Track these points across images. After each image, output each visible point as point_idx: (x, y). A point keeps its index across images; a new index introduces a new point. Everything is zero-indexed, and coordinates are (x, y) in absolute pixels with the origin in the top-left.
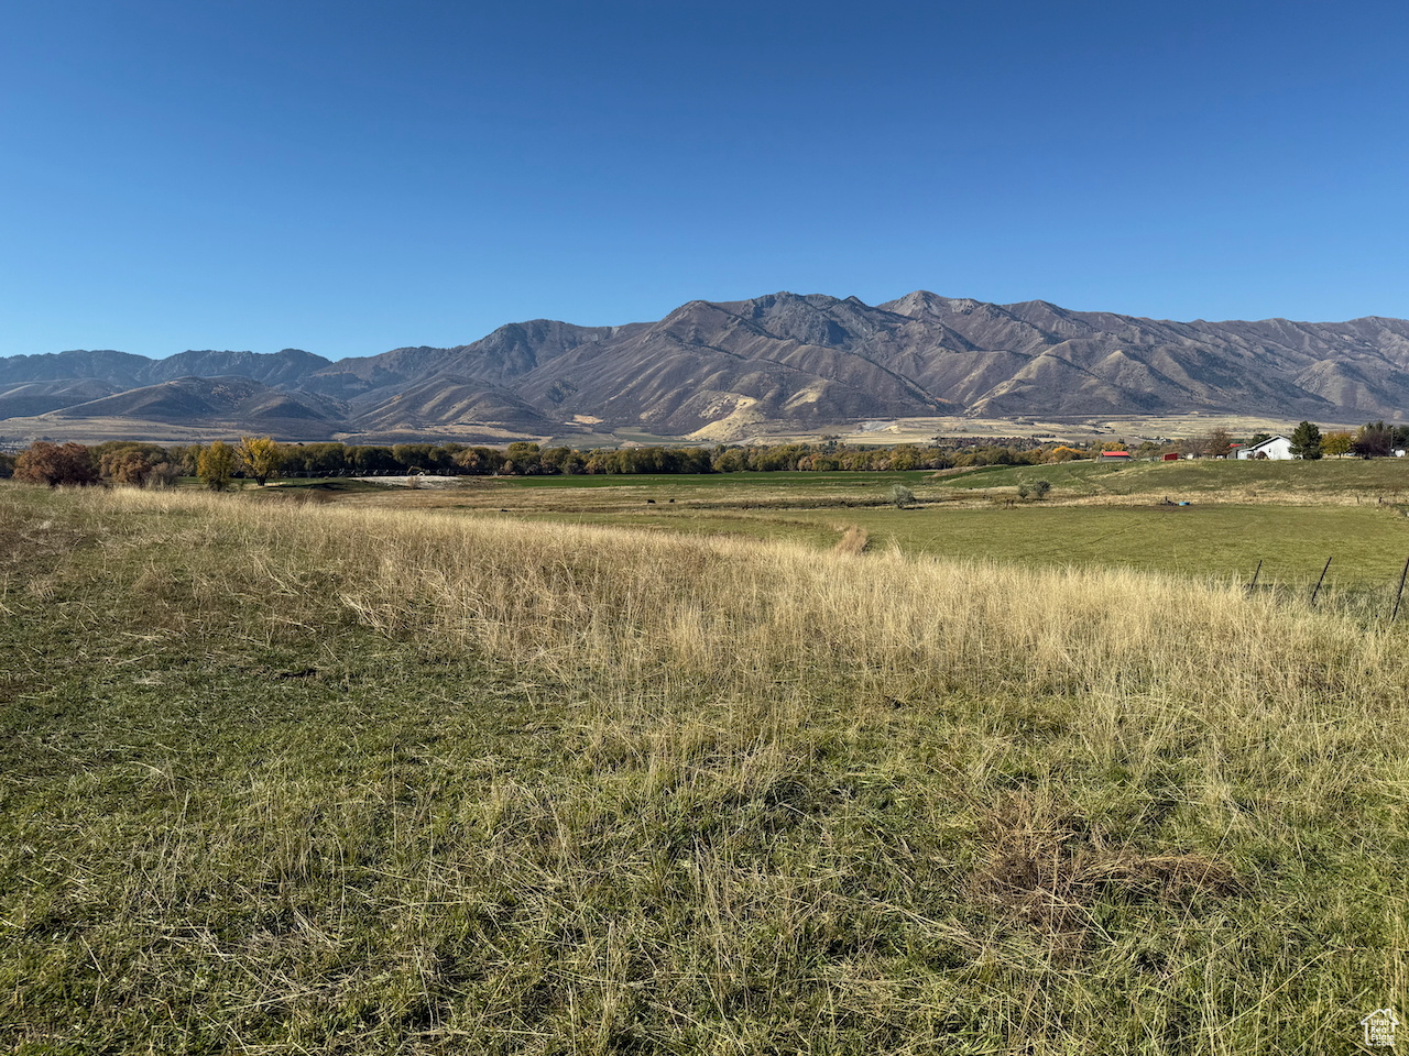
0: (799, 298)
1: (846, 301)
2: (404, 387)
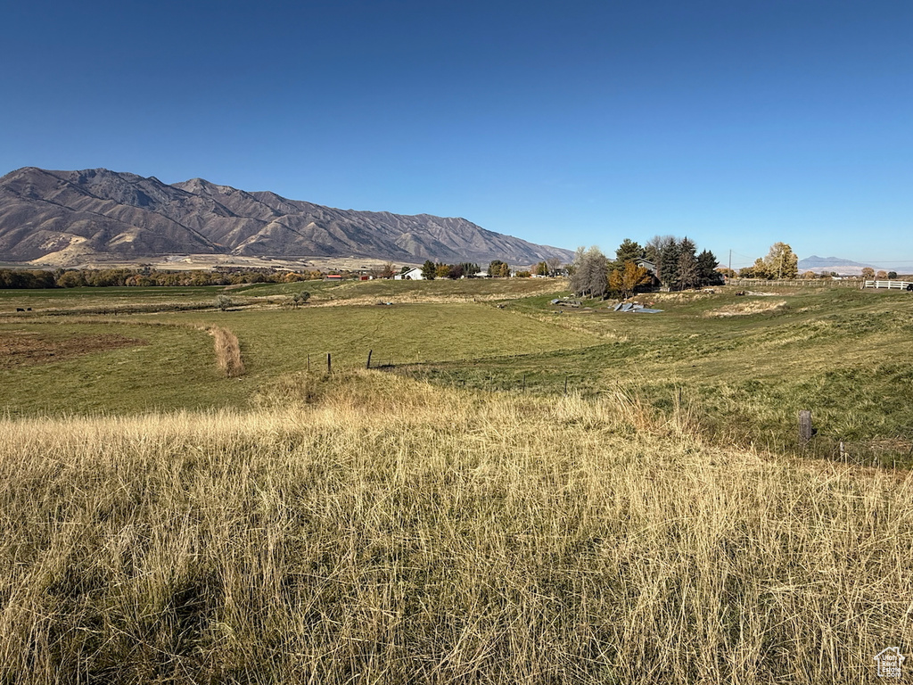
0: (114, 173)
1: (149, 179)
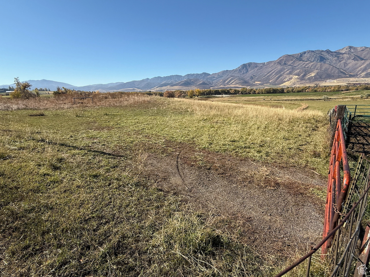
0: (312, 51)
1: (325, 51)
2: (223, 78)
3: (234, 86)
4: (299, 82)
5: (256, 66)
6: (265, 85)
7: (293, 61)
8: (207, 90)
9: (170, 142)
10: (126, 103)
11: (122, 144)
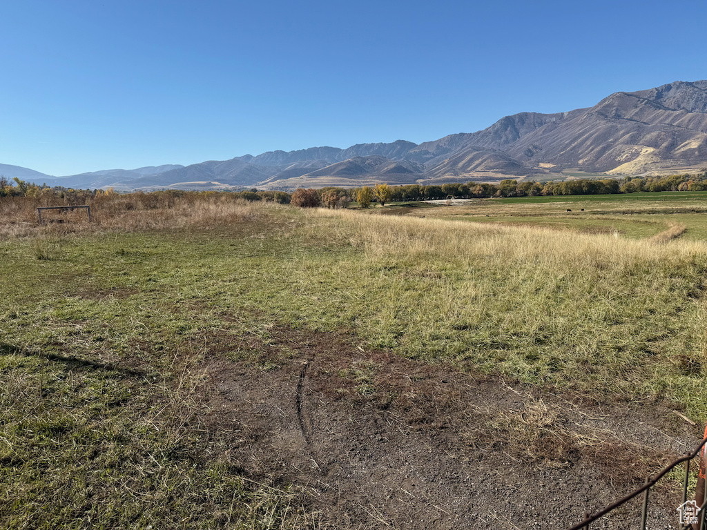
2: (450, 154)
3: (482, 174)
4: (657, 164)
5: (539, 121)
6: (566, 171)
7: (638, 109)
8: (409, 187)
9: (289, 330)
10: (181, 221)
11: (153, 336)
